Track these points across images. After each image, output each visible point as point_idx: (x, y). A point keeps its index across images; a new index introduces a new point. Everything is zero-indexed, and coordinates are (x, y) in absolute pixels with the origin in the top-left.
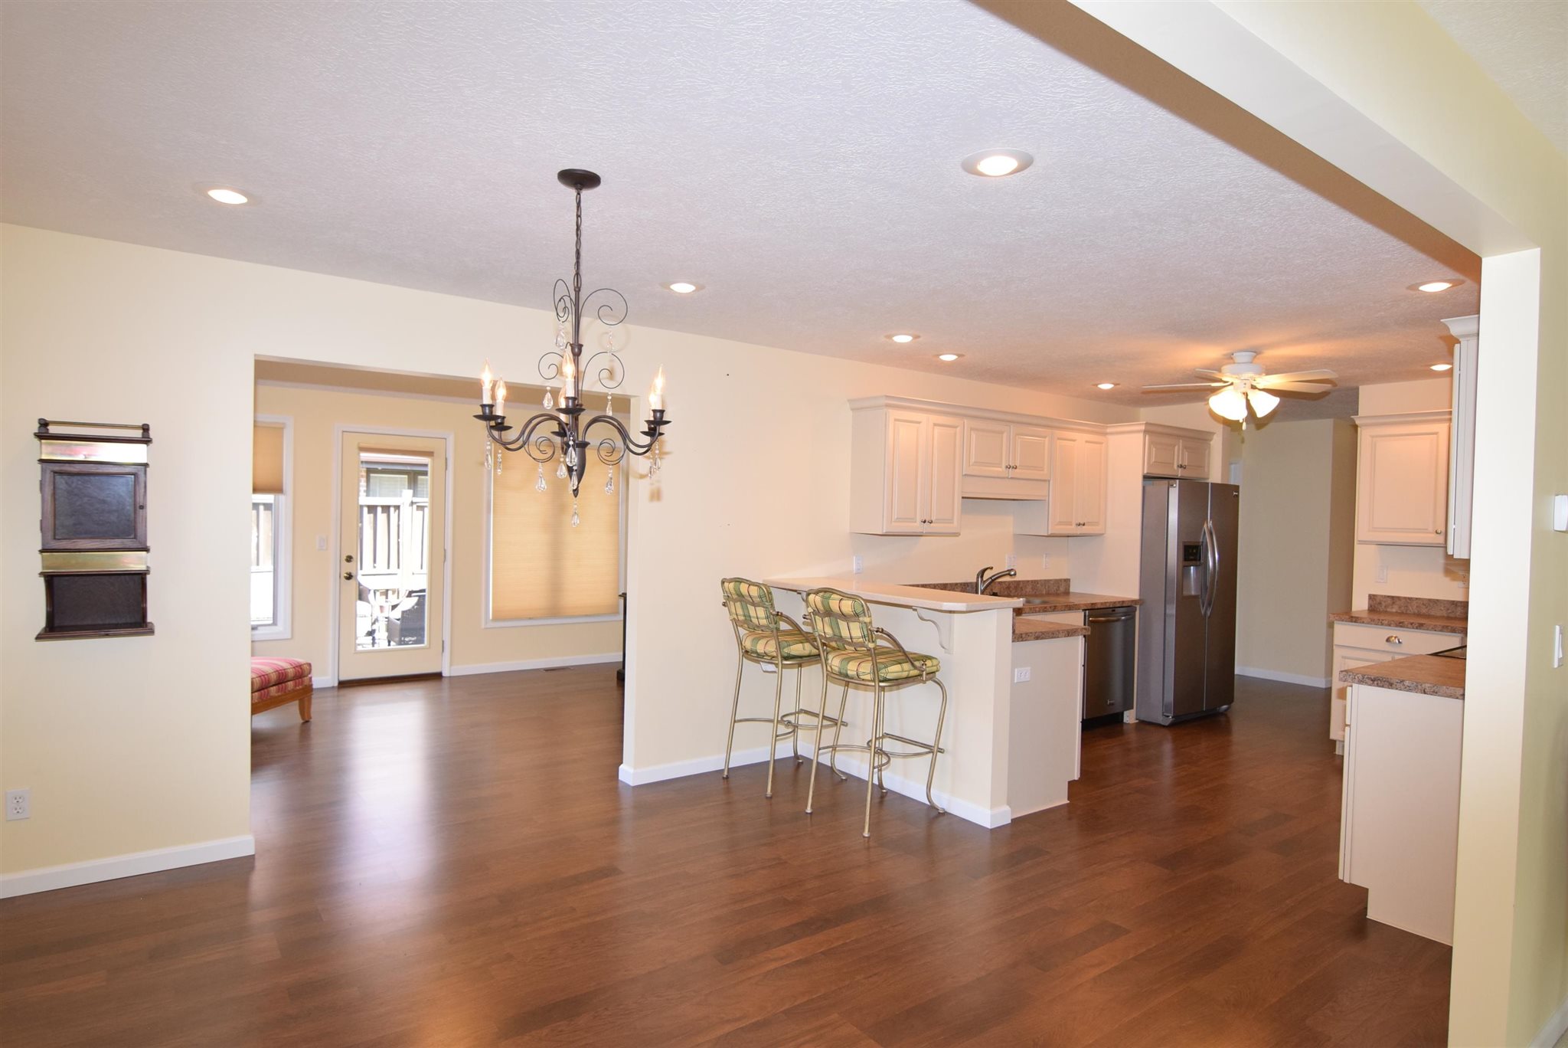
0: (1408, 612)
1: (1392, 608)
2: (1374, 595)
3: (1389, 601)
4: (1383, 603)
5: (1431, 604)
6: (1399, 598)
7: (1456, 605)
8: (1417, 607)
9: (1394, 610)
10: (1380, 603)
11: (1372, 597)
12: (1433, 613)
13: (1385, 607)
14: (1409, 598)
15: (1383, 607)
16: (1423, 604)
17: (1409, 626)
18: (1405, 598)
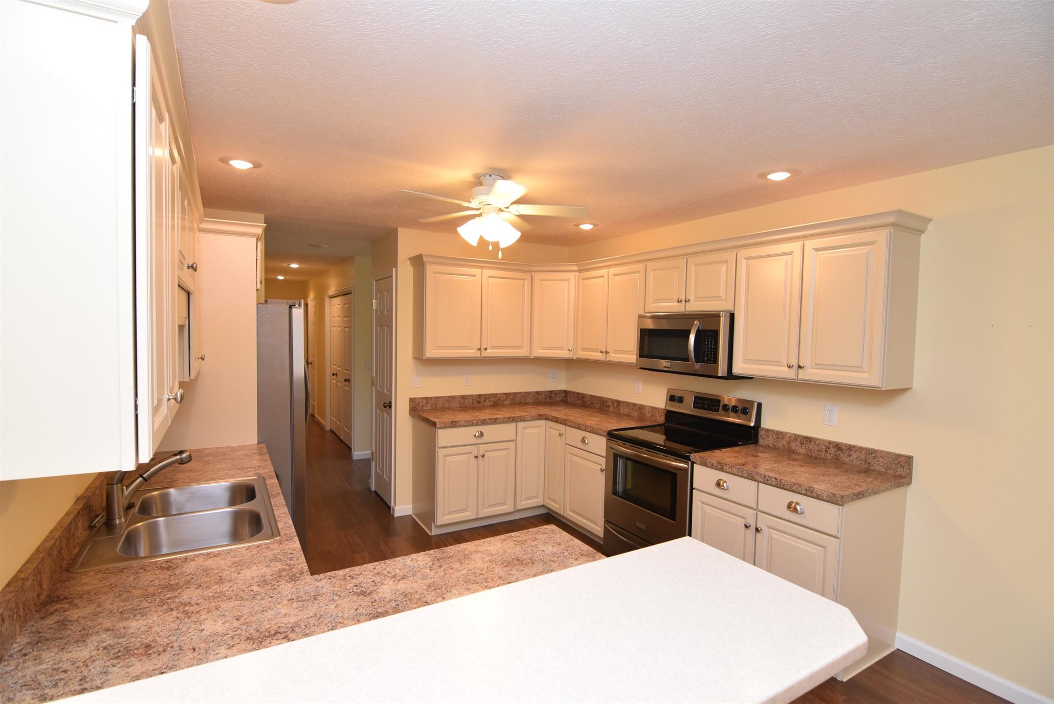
0: (437, 408)
1: (427, 406)
2: (415, 399)
3: (425, 402)
4: (420, 403)
5: (450, 400)
6: (431, 398)
7: (464, 398)
8: (442, 403)
9: (428, 408)
10: (419, 404)
11: (412, 400)
12: (451, 406)
13: (422, 406)
14: (437, 397)
15: (421, 407)
16: (446, 401)
17: (489, 421)
18: (435, 398)
